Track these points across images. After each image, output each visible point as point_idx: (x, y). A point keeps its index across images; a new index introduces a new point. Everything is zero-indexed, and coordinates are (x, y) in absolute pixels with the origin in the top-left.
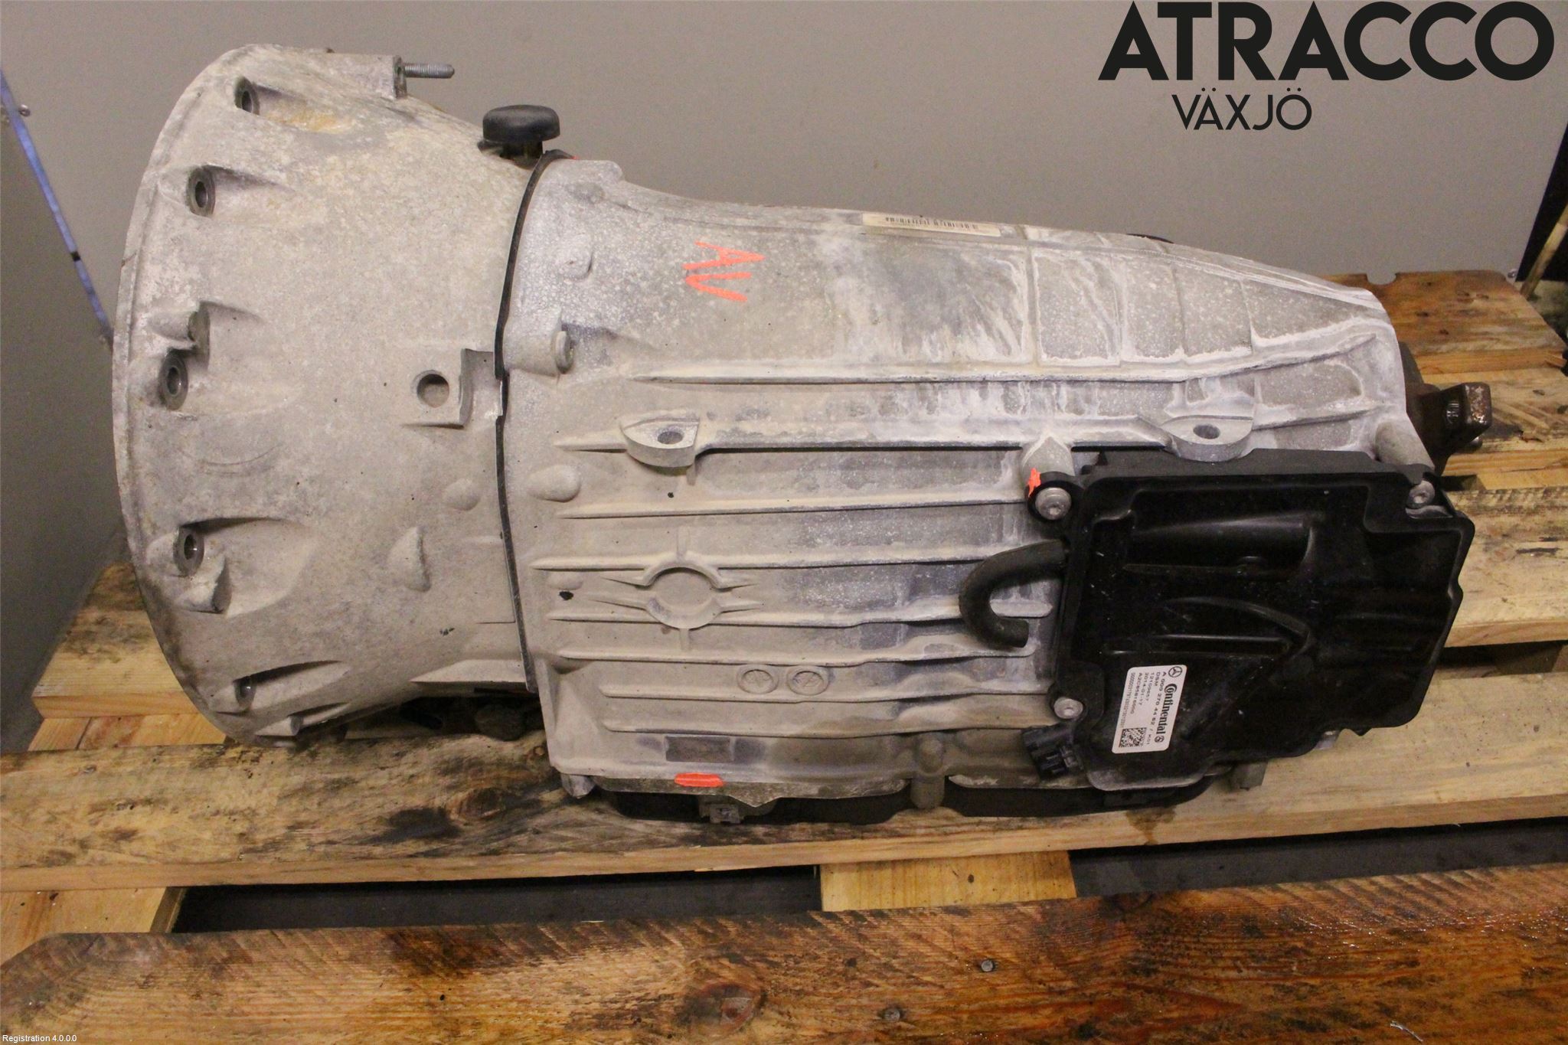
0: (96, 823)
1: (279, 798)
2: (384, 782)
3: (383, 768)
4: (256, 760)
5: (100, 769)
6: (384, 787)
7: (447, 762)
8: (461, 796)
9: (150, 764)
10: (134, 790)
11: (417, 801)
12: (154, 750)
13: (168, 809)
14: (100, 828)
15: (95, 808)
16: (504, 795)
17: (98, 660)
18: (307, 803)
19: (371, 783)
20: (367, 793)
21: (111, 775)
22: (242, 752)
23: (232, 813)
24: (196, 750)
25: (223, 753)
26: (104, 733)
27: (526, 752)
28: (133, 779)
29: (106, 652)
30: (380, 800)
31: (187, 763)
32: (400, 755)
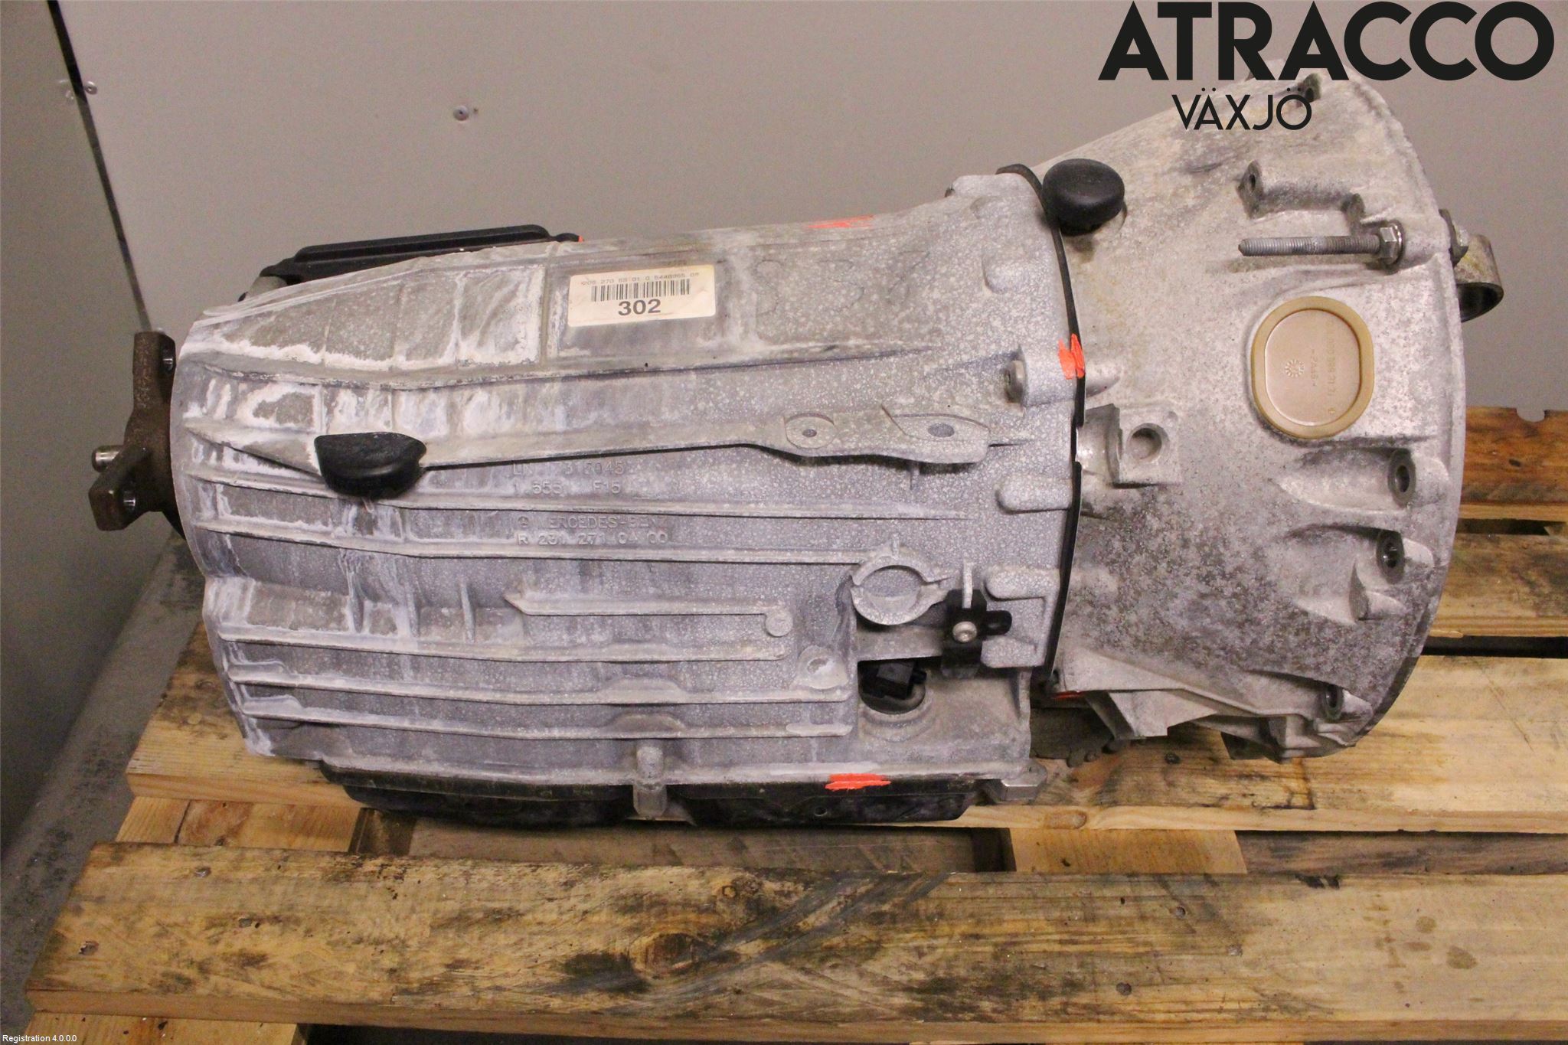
0: (217, 942)
1: (432, 927)
2: (554, 916)
3: (551, 900)
4: (399, 877)
5: (215, 873)
6: (554, 923)
7: (623, 897)
8: (646, 941)
9: (274, 872)
10: (257, 905)
11: (595, 944)
12: (277, 853)
13: (301, 930)
14: (221, 948)
15: (212, 923)
16: (695, 942)
17: (201, 734)
18: (466, 938)
19: (540, 917)
20: (536, 929)
21: (228, 881)
22: (382, 866)
23: (377, 942)
24: (327, 858)
25: (360, 865)
26: (208, 821)
27: (714, 892)
28: (254, 889)
29: (211, 725)
30: (551, 940)
31: (319, 874)
32: (569, 884)
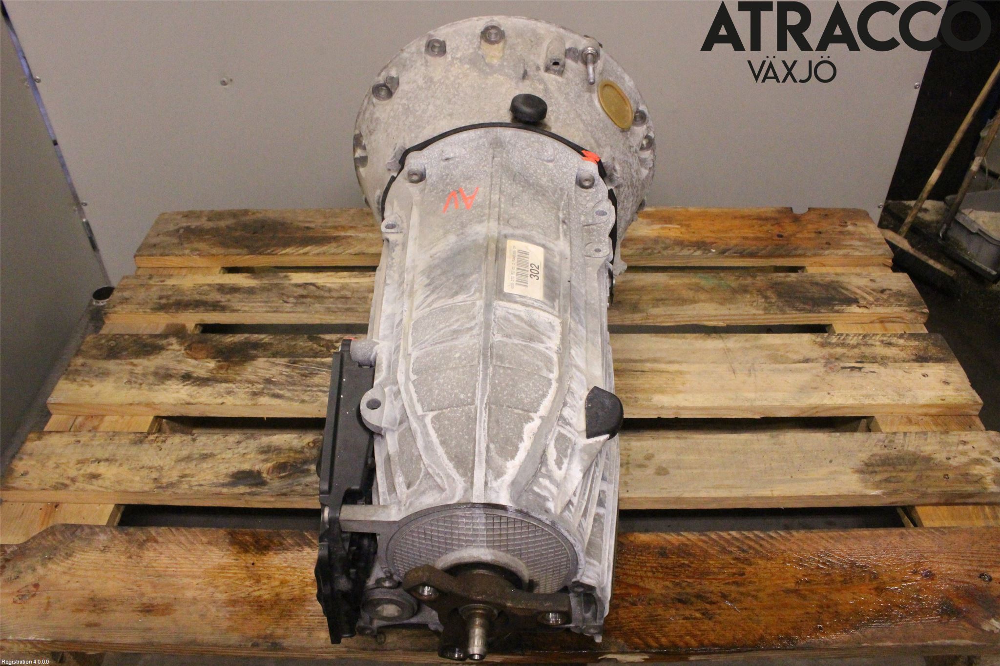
0: (80, 470)
1: (175, 462)
2: (229, 456)
3: (230, 449)
4: (164, 441)
5: (82, 442)
6: (229, 459)
7: (263, 447)
8: (269, 465)
9: (109, 441)
10: (100, 454)
11: (246, 467)
12: (111, 434)
13: (117, 464)
14: (82, 472)
15: (81, 462)
16: (292, 465)
17: (82, 385)
18: (190, 465)
19: (223, 456)
20: (221, 461)
21: (88, 445)
22: (157, 437)
23: (150, 468)
24: (133, 435)
25: (147, 437)
26: (84, 424)
27: (304, 444)
28: (99, 448)
29: (86, 381)
30: (227, 465)
31: (128, 441)
32: (239, 443)
